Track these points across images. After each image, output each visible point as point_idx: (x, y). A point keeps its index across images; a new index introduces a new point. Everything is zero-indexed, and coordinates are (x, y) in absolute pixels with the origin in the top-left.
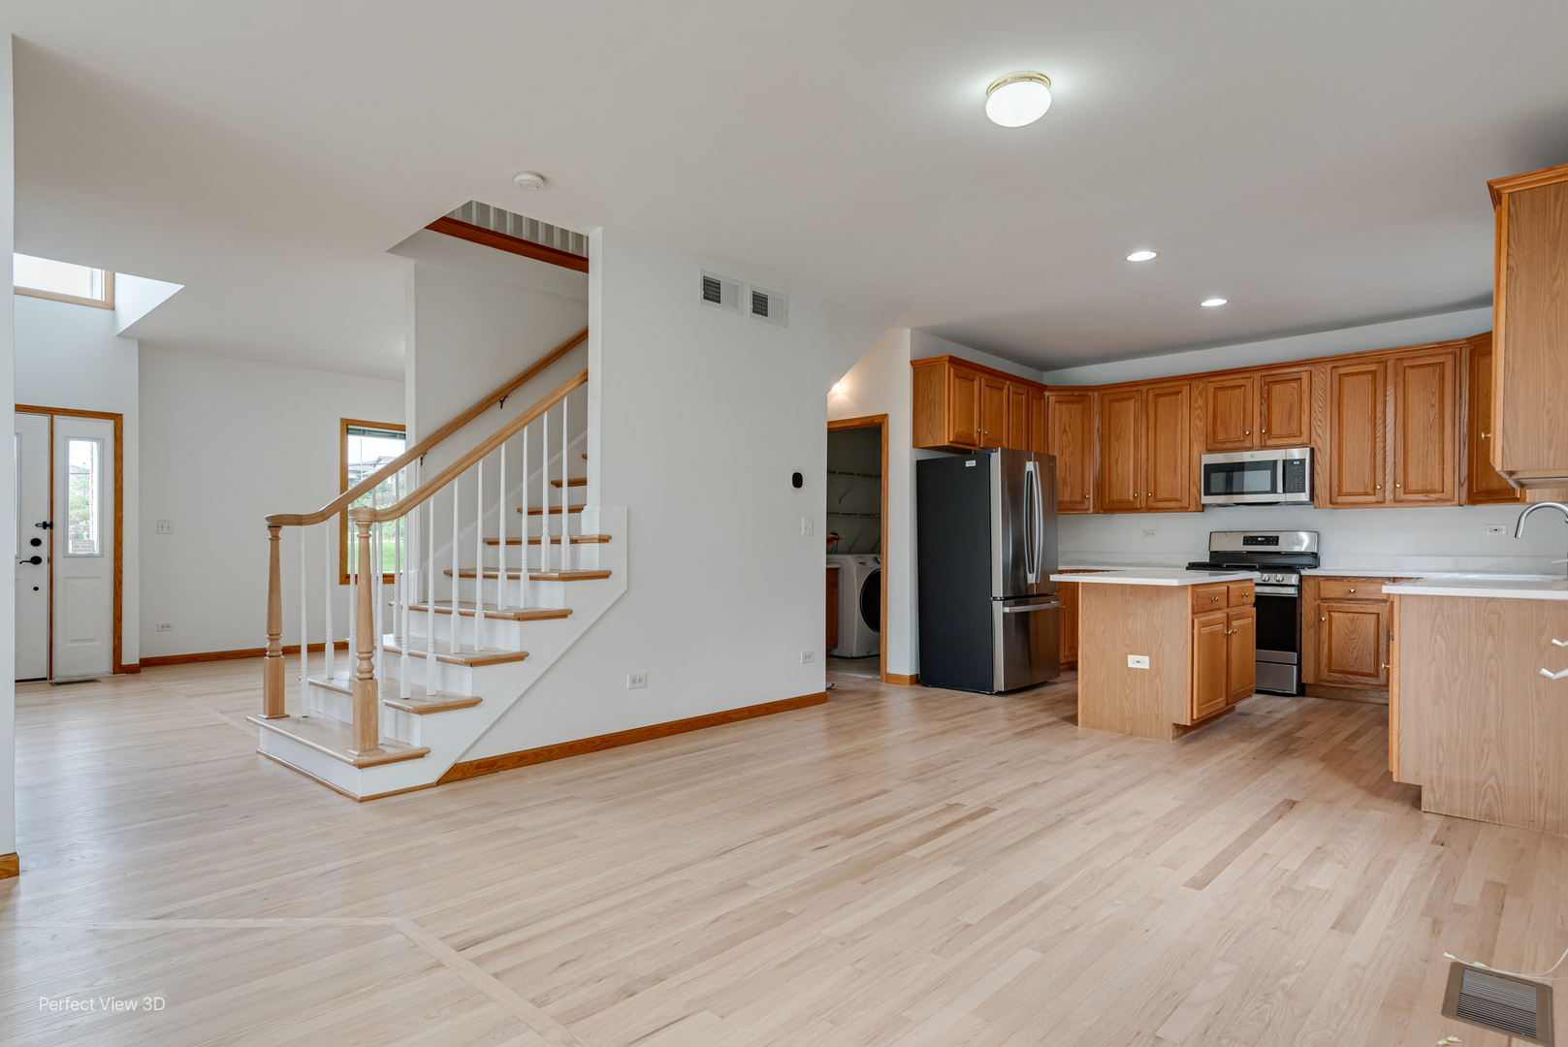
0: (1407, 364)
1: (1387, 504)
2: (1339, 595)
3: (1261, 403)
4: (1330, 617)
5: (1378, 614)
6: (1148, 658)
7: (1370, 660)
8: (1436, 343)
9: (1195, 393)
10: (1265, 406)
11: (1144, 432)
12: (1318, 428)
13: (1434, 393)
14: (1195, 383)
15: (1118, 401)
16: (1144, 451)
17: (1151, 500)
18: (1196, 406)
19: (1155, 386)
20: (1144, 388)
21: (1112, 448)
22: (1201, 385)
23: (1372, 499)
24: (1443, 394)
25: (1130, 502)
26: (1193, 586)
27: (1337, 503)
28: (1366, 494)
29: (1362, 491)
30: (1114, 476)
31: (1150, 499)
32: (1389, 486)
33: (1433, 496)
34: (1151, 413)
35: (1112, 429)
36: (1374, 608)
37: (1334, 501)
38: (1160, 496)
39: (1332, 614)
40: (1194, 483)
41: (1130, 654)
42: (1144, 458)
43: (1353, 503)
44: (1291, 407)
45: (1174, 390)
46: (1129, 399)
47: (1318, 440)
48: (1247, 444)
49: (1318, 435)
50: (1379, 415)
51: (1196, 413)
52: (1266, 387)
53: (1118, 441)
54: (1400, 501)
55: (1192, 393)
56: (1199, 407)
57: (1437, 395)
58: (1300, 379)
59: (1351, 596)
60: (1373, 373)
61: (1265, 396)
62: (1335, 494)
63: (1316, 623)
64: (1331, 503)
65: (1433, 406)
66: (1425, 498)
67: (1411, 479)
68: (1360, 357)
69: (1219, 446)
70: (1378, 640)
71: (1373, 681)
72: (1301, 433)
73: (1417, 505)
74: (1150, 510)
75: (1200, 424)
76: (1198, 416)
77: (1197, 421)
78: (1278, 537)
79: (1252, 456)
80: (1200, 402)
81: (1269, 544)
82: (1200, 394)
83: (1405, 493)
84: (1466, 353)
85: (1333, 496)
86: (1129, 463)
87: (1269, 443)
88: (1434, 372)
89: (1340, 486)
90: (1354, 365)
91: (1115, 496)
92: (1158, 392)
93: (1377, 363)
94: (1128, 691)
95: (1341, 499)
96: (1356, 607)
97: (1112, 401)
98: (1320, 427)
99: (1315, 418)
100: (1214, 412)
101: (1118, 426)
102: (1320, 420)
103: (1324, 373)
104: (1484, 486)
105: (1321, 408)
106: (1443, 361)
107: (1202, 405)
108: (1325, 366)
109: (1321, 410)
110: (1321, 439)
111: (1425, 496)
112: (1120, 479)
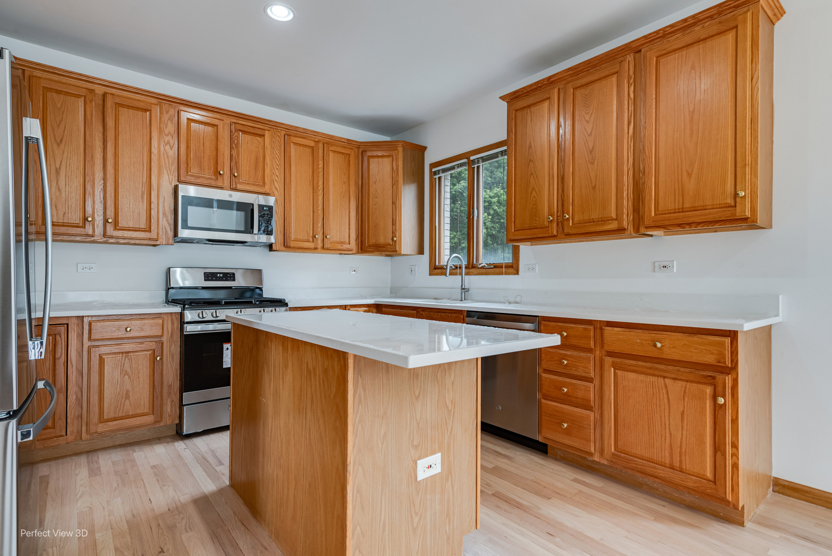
0: (330, 148)
1: (319, 250)
3: (232, 148)
8: (347, 139)
9: (166, 117)
10: (235, 151)
11: (99, 143)
12: (275, 182)
13: (345, 174)
14: (166, 106)
15: (58, 92)
17: (110, 229)
18: (167, 132)
19: (113, 91)
20: (100, 90)
22: (172, 111)
23: (311, 245)
24: (349, 176)
25: (78, 227)
27: (290, 247)
28: (308, 241)
29: (306, 238)
31: (108, 226)
32: (320, 237)
33: (344, 246)
34: (110, 123)
37: (288, 244)
38: (122, 223)
40: (164, 214)
43: (300, 248)
44: (257, 158)
45: (141, 105)
46: (79, 96)
48: (220, 184)
49: (276, 188)
50: (315, 181)
51: (167, 139)
52: (235, 134)
53: (59, 145)
54: (327, 249)
55: (163, 116)
56: (169, 133)
57: (347, 176)
58: (264, 136)
60: (312, 148)
61: (234, 141)
64: (286, 246)
65: (344, 183)
66: (341, 248)
67: (334, 233)
68: (303, 132)
69: (193, 180)
72: (264, 183)
73: (335, 252)
74: (107, 239)
75: (171, 152)
76: (168, 143)
77: (168, 148)
78: (234, 274)
80: (171, 128)
81: (228, 280)
82: (170, 119)
83: (331, 243)
84: (359, 152)
85: (287, 240)
87: (240, 186)
88: (345, 158)
89: (291, 233)
90: (299, 137)
92: (118, 100)
93: (313, 141)
95: (292, 244)
97: (47, 89)
98: (277, 181)
99: (273, 173)
100: (187, 143)
101: (58, 126)
102: (277, 176)
103: (279, 136)
104: (372, 241)
105: (278, 165)
106: (349, 153)
107: (173, 132)
108: (280, 131)
109: (278, 167)
110: (277, 191)
111: (341, 246)
112: (63, 195)
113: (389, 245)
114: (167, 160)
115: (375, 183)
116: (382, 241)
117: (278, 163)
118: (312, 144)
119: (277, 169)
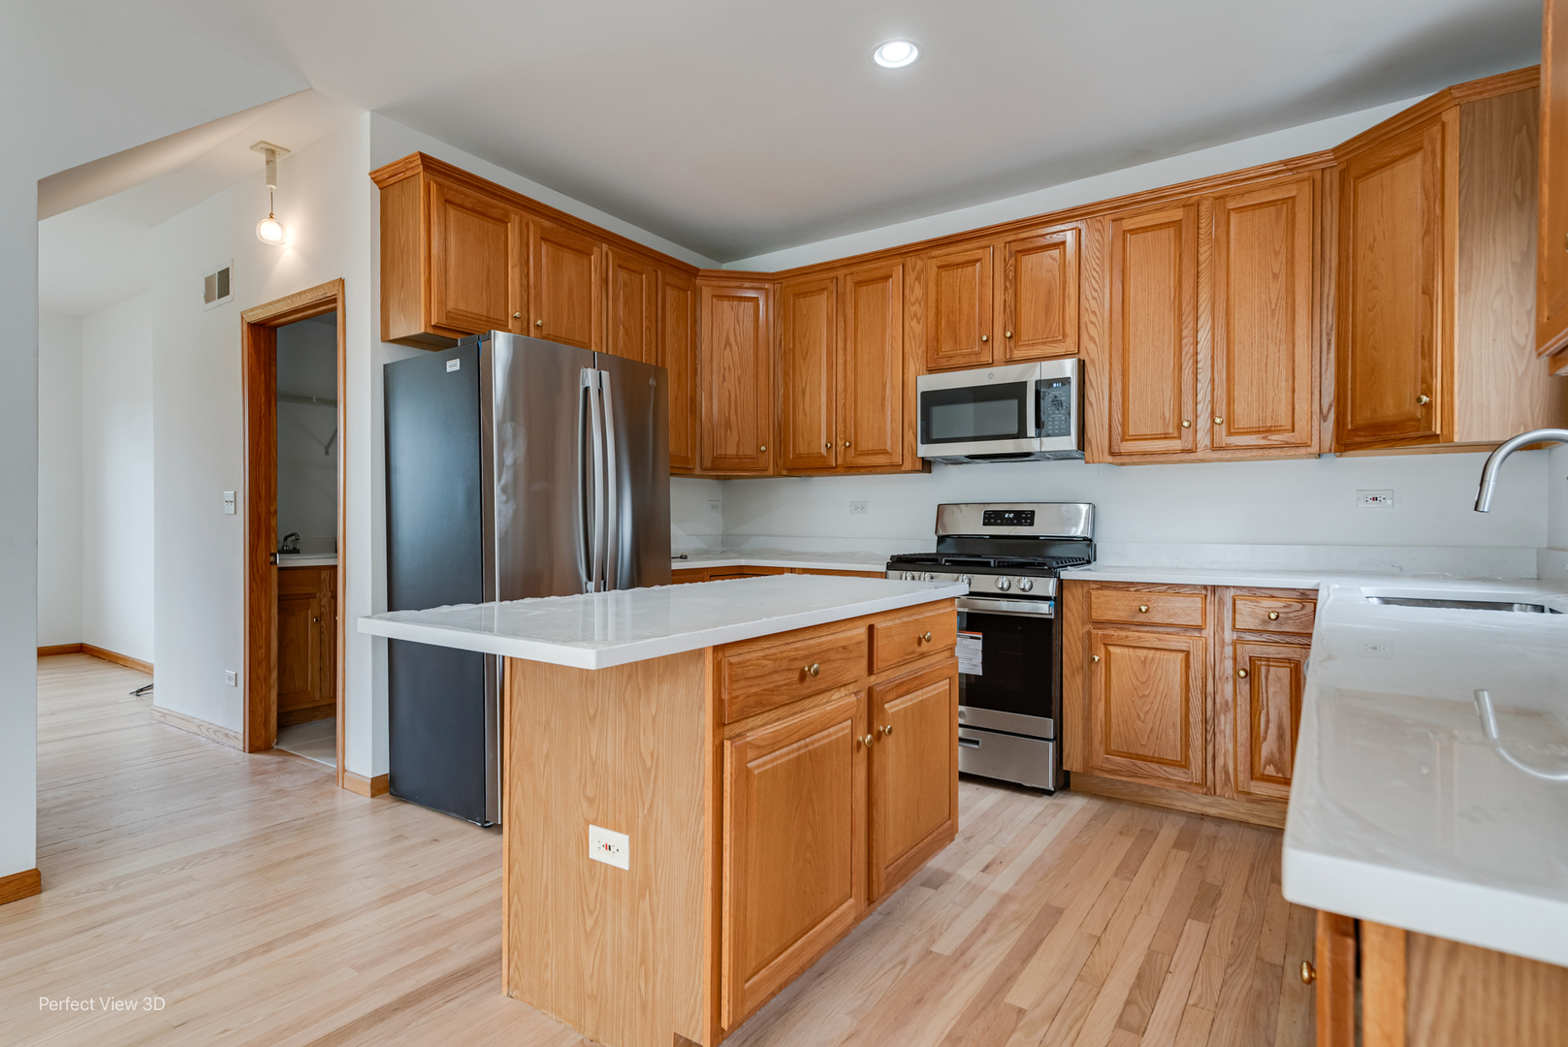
0: (1231, 205)
1: (1200, 454)
2: (1122, 615)
3: (1006, 288)
4: (1108, 653)
5: (1187, 654)
6: (627, 837)
7: (1174, 736)
8: (1281, 162)
9: (911, 277)
10: (1011, 291)
11: (840, 344)
12: (1090, 326)
13: (1277, 254)
14: (910, 261)
15: (805, 294)
16: (840, 376)
17: (851, 454)
18: (913, 299)
19: (855, 269)
20: (841, 273)
21: (798, 371)
22: (920, 264)
23: (1176, 445)
24: (1293, 255)
25: (821, 456)
26: (716, 648)
27: (1120, 454)
28: (1166, 437)
29: (1160, 431)
30: (800, 416)
31: (849, 453)
32: (1203, 423)
33: (1276, 438)
34: (850, 314)
35: (797, 342)
36: (1179, 642)
37: (1115, 449)
38: (864, 446)
39: (1111, 648)
40: (910, 424)
41: (595, 823)
42: (841, 386)
43: (1145, 454)
44: (1049, 291)
45: (881, 273)
46: (821, 291)
47: (1091, 346)
48: (986, 358)
49: (1092, 338)
50: (1187, 295)
51: (913, 309)
52: (1012, 261)
53: (805, 359)
54: (1221, 449)
55: (907, 278)
56: (916, 300)
57: (1283, 257)
58: (1063, 243)
59: (1141, 618)
60: (1177, 224)
61: (1011, 275)
62: (1116, 437)
63: (1086, 665)
64: (1112, 454)
65: (1275, 276)
66: (1263, 442)
67: (1240, 408)
68: (1156, 198)
69: (944, 363)
70: (1187, 700)
71: (1179, 775)
72: (1064, 335)
73: (1248, 454)
74: (849, 469)
75: (916, 328)
76: (915, 315)
77: (914, 323)
78: (1033, 512)
79: (991, 376)
80: (918, 291)
81: (1021, 524)
82: (918, 277)
83: (1230, 434)
84: (1332, 179)
85: (1114, 442)
86: (820, 394)
87: (1018, 354)
88: (1279, 212)
89: (1124, 424)
90: (1148, 212)
91: (802, 449)
92: (858, 278)
93: (1184, 206)
94: (590, 923)
95: (1126, 447)
96: (1150, 638)
97: (797, 296)
98: (1093, 323)
99: (1087, 310)
100: (937, 307)
101: (805, 336)
102: (1094, 313)
103: (1099, 230)
104: (1365, 416)
105: (1096, 291)
106: (1293, 194)
107: (920, 296)
108: (1101, 218)
109: (1095, 294)
110: (1095, 342)
111: (1263, 438)
112: (808, 420)
113: (1411, 420)
114: (913, 343)
115: (1371, 248)
116: (1389, 410)
117: (1096, 286)
118: (1177, 214)
119: (1094, 298)
